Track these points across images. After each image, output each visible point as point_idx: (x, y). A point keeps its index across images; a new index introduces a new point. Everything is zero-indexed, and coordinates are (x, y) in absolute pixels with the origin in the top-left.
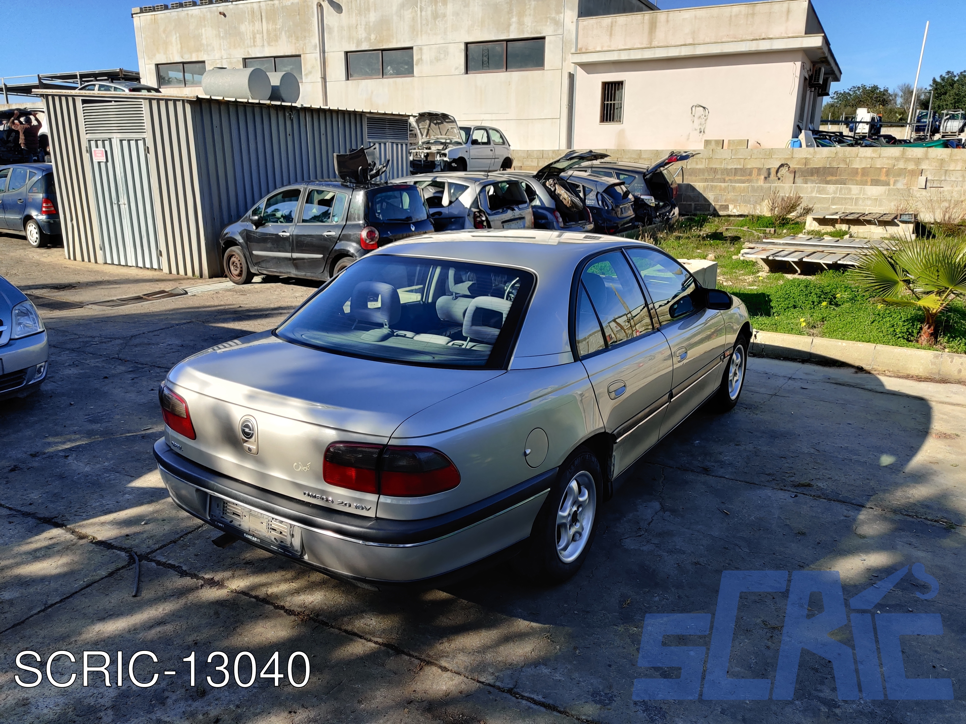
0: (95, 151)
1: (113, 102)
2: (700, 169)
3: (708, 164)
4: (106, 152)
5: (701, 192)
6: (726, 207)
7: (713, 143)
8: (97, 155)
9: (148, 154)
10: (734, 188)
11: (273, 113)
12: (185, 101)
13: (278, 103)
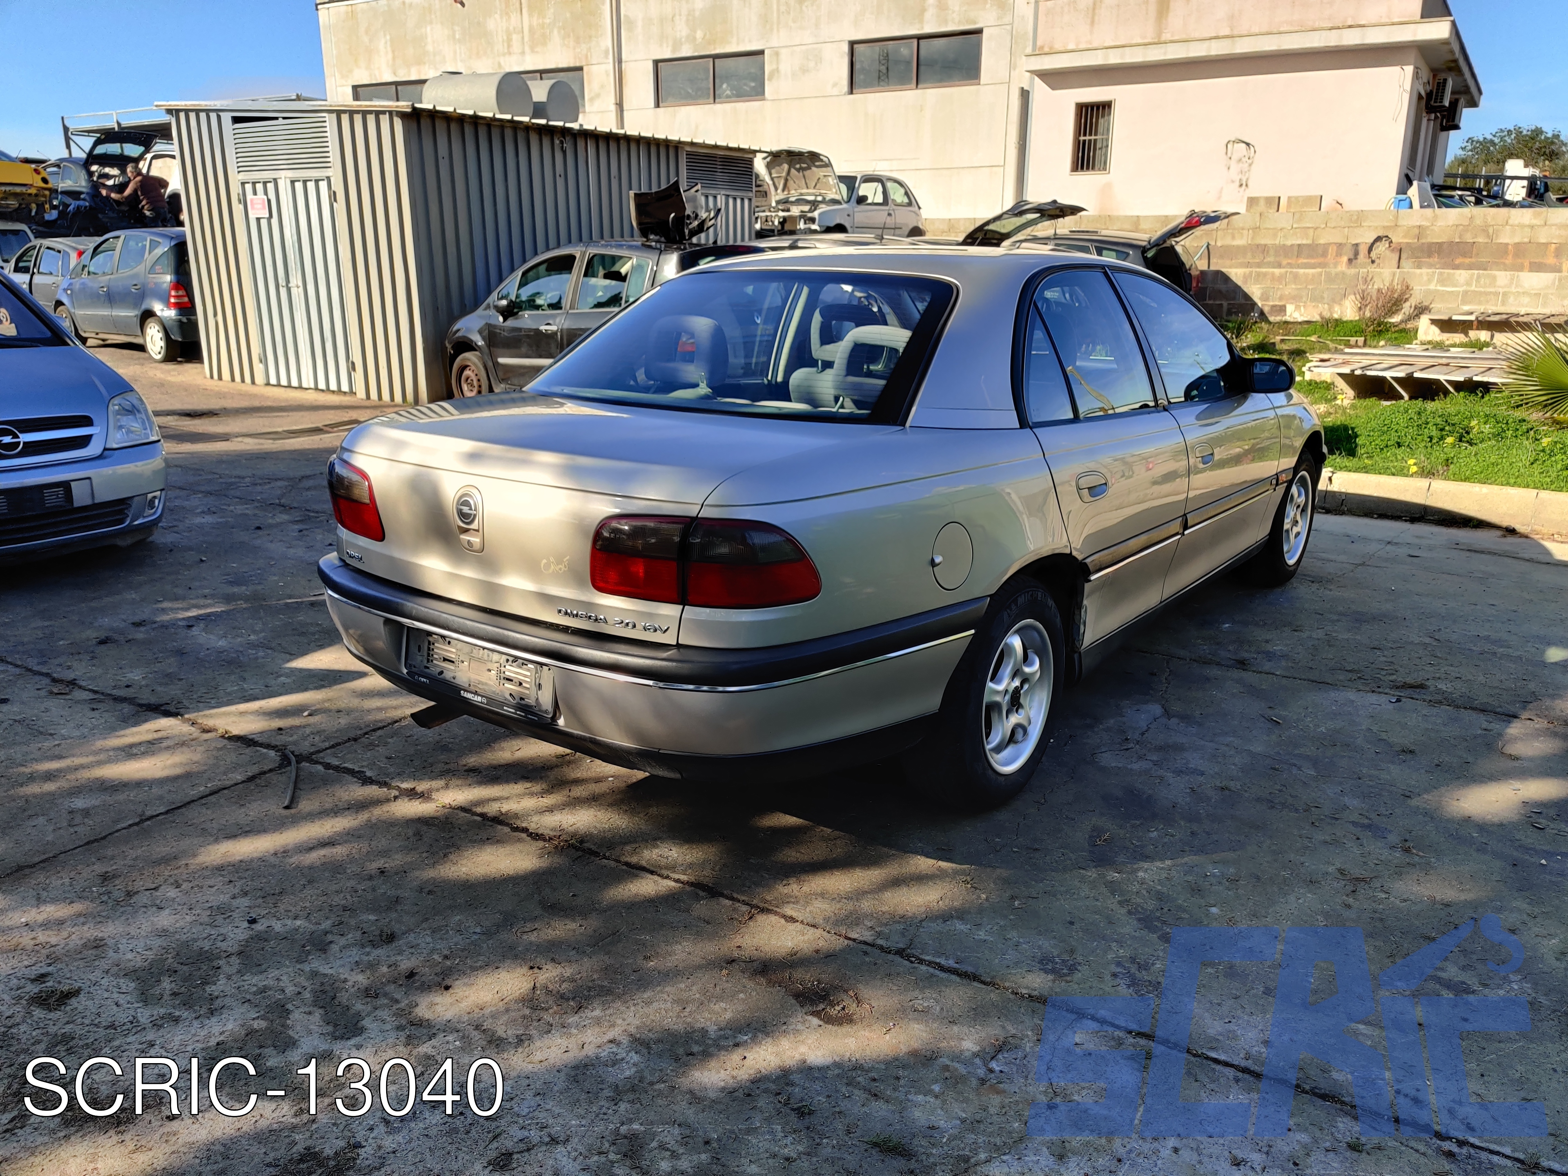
0: (252, 200)
1: (280, 119)
2: (1238, 247)
3: (1253, 238)
4: (269, 201)
5: (1239, 283)
6: (1282, 309)
7: (1262, 203)
8: (256, 206)
9: (335, 204)
10: (1296, 276)
11: (534, 138)
12: (394, 113)
13: (543, 122)
